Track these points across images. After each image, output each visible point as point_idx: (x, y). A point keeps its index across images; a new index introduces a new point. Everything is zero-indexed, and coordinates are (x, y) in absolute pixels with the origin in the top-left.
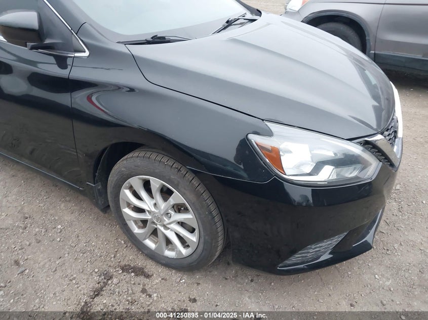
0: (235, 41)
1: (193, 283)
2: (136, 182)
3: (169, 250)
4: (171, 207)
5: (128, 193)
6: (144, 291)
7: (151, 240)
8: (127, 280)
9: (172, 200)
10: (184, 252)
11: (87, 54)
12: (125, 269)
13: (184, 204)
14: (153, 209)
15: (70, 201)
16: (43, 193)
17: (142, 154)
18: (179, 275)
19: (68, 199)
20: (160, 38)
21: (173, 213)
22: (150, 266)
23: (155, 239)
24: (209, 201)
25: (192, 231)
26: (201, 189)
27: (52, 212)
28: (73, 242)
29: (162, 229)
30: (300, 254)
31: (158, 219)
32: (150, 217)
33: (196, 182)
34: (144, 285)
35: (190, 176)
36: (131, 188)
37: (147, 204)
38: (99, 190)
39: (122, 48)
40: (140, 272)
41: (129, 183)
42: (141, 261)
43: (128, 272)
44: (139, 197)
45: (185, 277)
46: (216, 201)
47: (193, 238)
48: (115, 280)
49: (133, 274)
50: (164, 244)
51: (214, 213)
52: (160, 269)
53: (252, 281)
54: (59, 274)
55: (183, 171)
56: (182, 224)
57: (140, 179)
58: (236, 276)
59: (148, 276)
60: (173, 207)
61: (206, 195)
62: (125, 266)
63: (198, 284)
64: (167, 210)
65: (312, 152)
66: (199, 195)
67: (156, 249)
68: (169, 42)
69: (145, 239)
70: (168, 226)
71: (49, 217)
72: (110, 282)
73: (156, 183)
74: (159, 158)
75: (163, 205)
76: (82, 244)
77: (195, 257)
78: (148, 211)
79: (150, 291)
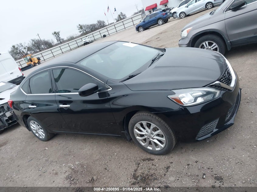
0: (156, 67)
1: (170, 158)
2: (138, 125)
3: (157, 148)
4: (152, 130)
5: (136, 130)
6: (153, 165)
7: (150, 147)
8: (146, 163)
9: (152, 127)
10: (163, 146)
11: (111, 89)
12: (144, 160)
13: (156, 127)
14: (147, 133)
15: (116, 145)
16: (105, 145)
17: (137, 114)
18: (164, 156)
19: (115, 144)
20: (131, 76)
21: (153, 132)
22: (153, 157)
23: (151, 146)
24: (164, 123)
25: (162, 137)
26: (160, 119)
27: (111, 150)
28: (122, 157)
29: (152, 140)
30: (202, 131)
31: (149, 136)
32: (147, 137)
33: (157, 118)
34: (152, 163)
35: (154, 116)
36: (137, 128)
37: (144, 132)
38: (126, 133)
39: (121, 84)
40: (149, 160)
41: (136, 126)
42: (149, 156)
43: (145, 161)
44: (141, 131)
45: (166, 157)
46: (166, 122)
47: (163, 139)
48: (141, 164)
49: (147, 161)
50: (155, 146)
51: (167, 127)
52: (156, 156)
53: (192, 151)
54: (121, 168)
55: (152, 115)
56: (158, 135)
57: (139, 123)
58: (186, 151)
59: (153, 160)
60: (153, 130)
61: (162, 121)
62: (143, 159)
63: (172, 157)
64: (151, 132)
65: (192, 95)
66: (160, 122)
67: (152, 149)
68: (135, 76)
69: (147, 147)
70: (154, 138)
71: (110, 152)
72: (140, 165)
73: (144, 123)
74: (143, 114)
75: (149, 131)
76: (126, 157)
77: (166, 146)
78: (145, 134)
79: (155, 164)
